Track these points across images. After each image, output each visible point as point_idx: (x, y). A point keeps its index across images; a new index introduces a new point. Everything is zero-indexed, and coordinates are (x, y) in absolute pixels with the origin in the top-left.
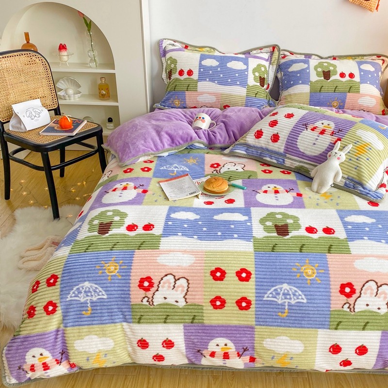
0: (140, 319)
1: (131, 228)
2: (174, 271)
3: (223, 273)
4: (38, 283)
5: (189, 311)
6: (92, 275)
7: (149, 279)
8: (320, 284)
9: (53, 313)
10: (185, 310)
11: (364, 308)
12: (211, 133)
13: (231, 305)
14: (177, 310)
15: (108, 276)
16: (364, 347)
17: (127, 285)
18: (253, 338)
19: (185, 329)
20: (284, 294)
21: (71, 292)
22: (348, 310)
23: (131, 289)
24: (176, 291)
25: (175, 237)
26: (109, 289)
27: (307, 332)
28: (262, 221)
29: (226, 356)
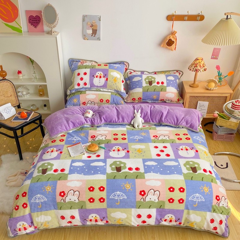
0: (61, 208)
1: (56, 171)
2: (74, 188)
3: (93, 188)
4: (18, 196)
5: (80, 204)
6: (41, 192)
7: (63, 192)
8: (132, 191)
9: (26, 208)
10: (79, 204)
11: (149, 200)
12: (92, 119)
13: (97, 200)
14: (75, 204)
15: (47, 192)
16: (150, 215)
17: (55, 195)
18: (106, 213)
19: (79, 211)
20: (118, 196)
21: (33, 199)
22: (143, 201)
23: (56, 196)
24: (75, 196)
25: (74, 174)
26: (48, 197)
27: (128, 210)
28: (111, 165)
29: (96, 221)
